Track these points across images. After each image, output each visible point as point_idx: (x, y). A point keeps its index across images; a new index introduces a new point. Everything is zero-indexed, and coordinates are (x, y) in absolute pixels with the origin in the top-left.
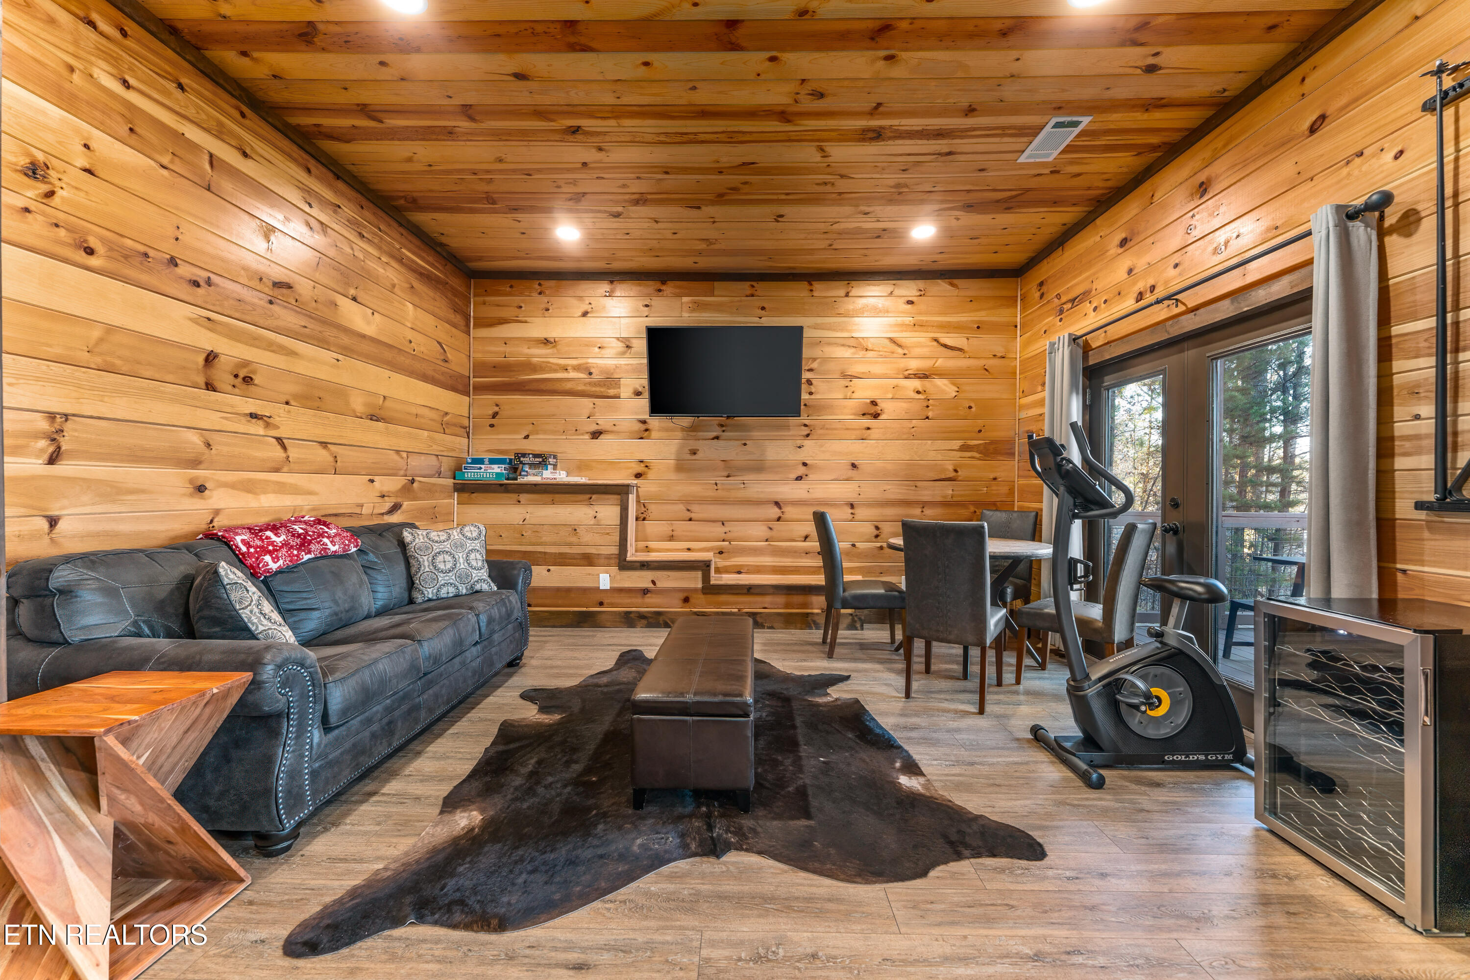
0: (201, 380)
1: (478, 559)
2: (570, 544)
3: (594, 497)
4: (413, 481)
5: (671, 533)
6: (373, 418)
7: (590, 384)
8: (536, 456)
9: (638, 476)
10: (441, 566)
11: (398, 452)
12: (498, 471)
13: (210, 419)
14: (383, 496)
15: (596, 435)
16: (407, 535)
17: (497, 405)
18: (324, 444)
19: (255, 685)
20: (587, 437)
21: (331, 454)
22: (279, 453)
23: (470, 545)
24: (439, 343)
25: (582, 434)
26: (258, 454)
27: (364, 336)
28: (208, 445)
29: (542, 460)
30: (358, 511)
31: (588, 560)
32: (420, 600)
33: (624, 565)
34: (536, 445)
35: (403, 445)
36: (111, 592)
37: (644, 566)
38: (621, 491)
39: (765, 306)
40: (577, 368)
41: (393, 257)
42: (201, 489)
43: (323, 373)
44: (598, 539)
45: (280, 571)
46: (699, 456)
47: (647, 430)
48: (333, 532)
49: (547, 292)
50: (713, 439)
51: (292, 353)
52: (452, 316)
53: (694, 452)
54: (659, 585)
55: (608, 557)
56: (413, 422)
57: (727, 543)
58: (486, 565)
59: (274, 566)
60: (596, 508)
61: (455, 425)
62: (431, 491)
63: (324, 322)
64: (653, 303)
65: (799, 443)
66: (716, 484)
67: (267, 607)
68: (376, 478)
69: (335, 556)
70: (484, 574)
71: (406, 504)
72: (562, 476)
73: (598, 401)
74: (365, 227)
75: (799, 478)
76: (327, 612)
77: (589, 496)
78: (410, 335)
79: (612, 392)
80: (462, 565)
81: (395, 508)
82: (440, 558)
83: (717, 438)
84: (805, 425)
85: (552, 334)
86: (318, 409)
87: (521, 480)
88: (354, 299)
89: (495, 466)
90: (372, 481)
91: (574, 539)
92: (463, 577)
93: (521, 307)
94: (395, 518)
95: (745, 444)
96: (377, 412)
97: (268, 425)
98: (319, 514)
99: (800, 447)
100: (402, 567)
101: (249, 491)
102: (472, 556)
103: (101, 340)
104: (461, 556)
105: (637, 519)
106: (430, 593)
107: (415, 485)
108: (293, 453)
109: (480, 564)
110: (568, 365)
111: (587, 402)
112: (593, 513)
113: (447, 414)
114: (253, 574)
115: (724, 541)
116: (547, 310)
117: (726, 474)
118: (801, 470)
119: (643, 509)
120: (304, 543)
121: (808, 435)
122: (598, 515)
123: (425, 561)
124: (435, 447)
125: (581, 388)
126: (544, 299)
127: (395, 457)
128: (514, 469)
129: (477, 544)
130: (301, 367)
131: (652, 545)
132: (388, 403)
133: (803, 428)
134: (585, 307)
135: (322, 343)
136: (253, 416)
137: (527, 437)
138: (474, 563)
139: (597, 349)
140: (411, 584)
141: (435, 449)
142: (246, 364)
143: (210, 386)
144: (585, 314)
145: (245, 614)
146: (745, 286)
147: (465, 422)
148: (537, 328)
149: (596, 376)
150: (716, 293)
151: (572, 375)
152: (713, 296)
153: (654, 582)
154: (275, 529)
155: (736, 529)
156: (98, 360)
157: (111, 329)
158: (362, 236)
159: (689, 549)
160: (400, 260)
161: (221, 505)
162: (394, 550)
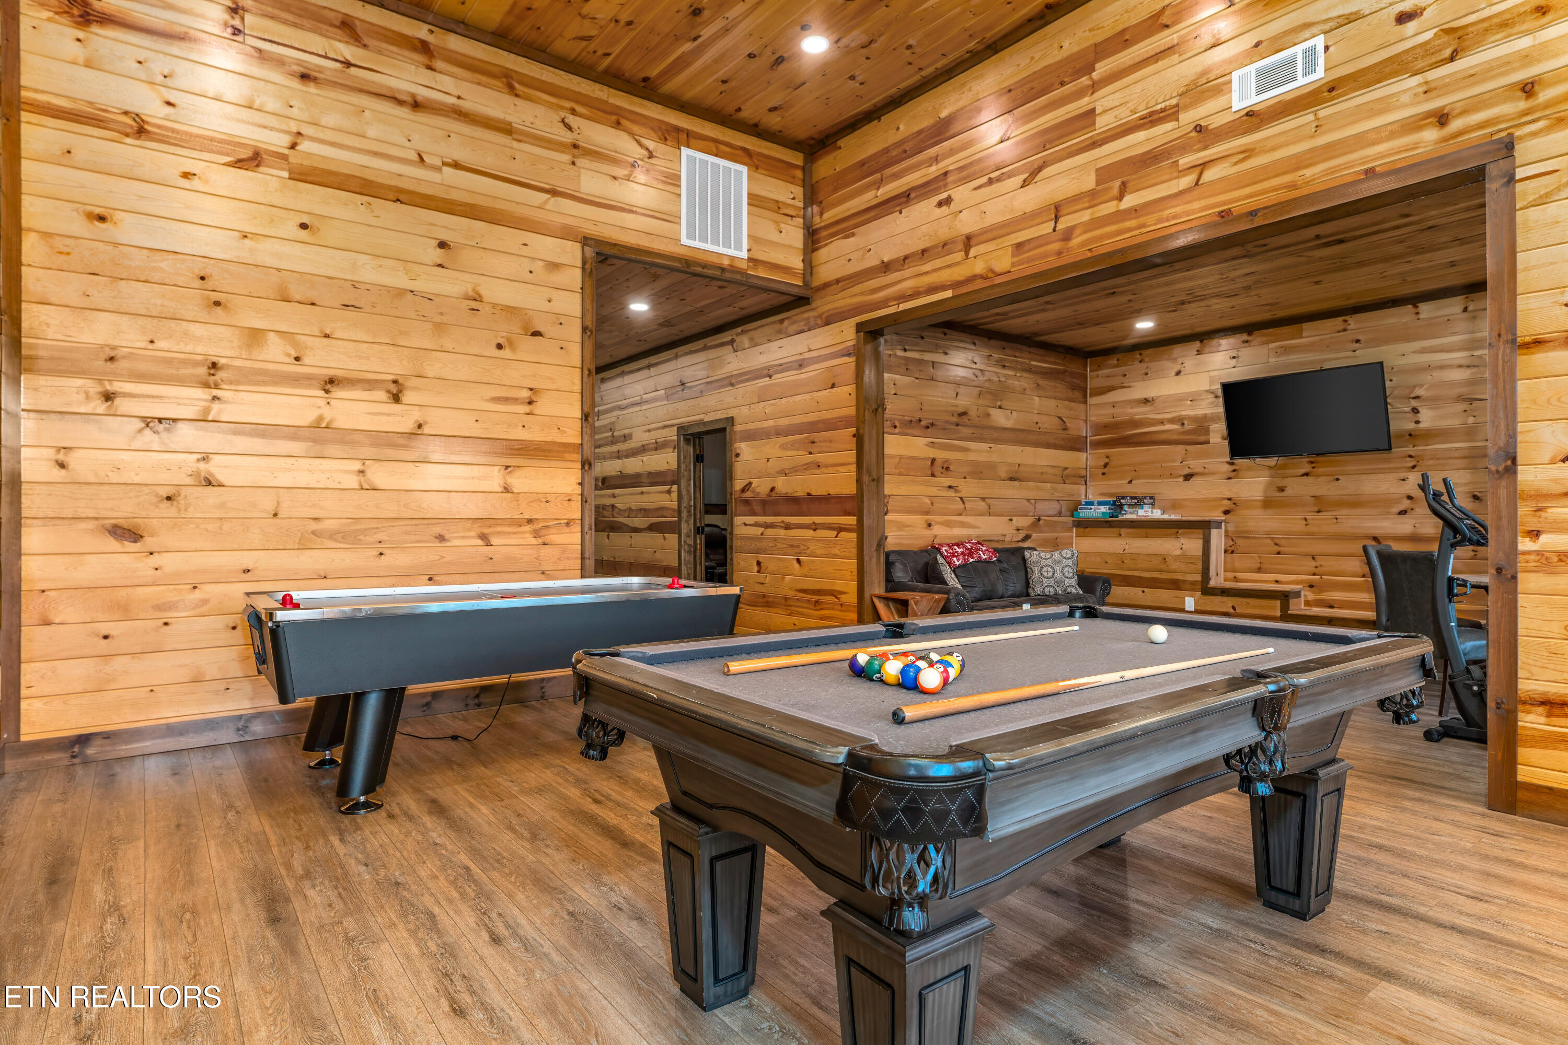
0: (929, 473)
1: (1069, 572)
2: (1161, 571)
3: (1180, 531)
4: (1039, 520)
5: (1258, 565)
6: (1012, 479)
7: (1183, 433)
8: (1132, 498)
9: (1226, 512)
10: (1045, 574)
11: (1028, 500)
12: (1104, 510)
13: (934, 491)
14: (1018, 530)
15: (1188, 477)
16: (1027, 554)
17: (1108, 457)
18: (983, 499)
19: (948, 600)
20: (1181, 479)
21: (987, 504)
22: (961, 506)
23: (1065, 562)
24: (1060, 418)
25: (1176, 477)
26: (952, 507)
27: (1005, 429)
28: (932, 504)
29: (1138, 502)
30: (1002, 538)
31: (1176, 585)
32: (1032, 595)
33: (1207, 591)
34: (1140, 488)
35: (1032, 495)
36: (904, 565)
37: (1224, 592)
38: (1204, 527)
39: (1359, 338)
40: (1172, 421)
41: (1024, 370)
42: (930, 525)
43: (982, 458)
44: (1183, 567)
45: (960, 566)
46: (1289, 492)
47: (1234, 471)
48: (984, 548)
49: (1146, 360)
50: (1303, 475)
51: (967, 450)
52: (1070, 394)
53: (1282, 489)
54: (1239, 611)
55: (1193, 583)
56: (1040, 477)
57: (1318, 577)
58: (1076, 577)
59: (957, 563)
60: (1183, 541)
61: (1074, 476)
62: (1052, 526)
63: (984, 427)
64: (1240, 354)
65: (1402, 475)
66: (1306, 519)
67: (953, 576)
68: (1014, 518)
69: (985, 561)
70: (1074, 582)
71: (1034, 535)
72: (1157, 514)
73: (1190, 448)
74: (1005, 360)
75: (1403, 512)
76: (981, 590)
77: (1175, 530)
78: (1036, 418)
79: (1202, 438)
80: (1058, 574)
81: (1027, 538)
82: (1045, 569)
83: (1306, 474)
84: (1410, 456)
85: (1150, 394)
86: (980, 478)
87: (1121, 518)
88: (1000, 407)
89: (1102, 507)
90: (1011, 520)
91: (1163, 567)
92: (1059, 582)
93: (1125, 375)
94: (1025, 545)
95: (1338, 480)
96: (1014, 475)
97: (956, 491)
98: (980, 540)
99: (1403, 480)
100: (1023, 573)
101: (948, 526)
102: (1066, 569)
103: (899, 463)
104: (1058, 569)
105: (1226, 551)
106: (1038, 590)
107: (1041, 522)
108: (968, 505)
109: (1071, 575)
110: (1164, 419)
111: (1180, 449)
112: (1180, 545)
113: (1066, 469)
114: (949, 563)
115: (1314, 574)
116: (1147, 374)
117: (1316, 509)
118: (1406, 504)
119: (1231, 543)
120: (971, 554)
121: (1414, 467)
122: (1184, 547)
123: (1036, 570)
124: (1056, 494)
125: (1175, 437)
126: (1144, 365)
127: (1027, 503)
128: (1117, 506)
129: (1070, 562)
130: (972, 457)
131: (1240, 575)
132: (1022, 469)
133: (1408, 459)
134: (1177, 367)
135: (981, 440)
136: (950, 487)
137: (1130, 482)
138: (1067, 574)
139: (1189, 402)
140: (1027, 584)
141: (1057, 495)
142: (947, 461)
143: (933, 475)
144: (1178, 373)
145: (945, 576)
146: (1338, 322)
147: (1083, 473)
148: (1140, 390)
149: (1188, 426)
150: (1304, 334)
151: (1168, 427)
152: (1301, 337)
153: (1234, 608)
154: (958, 545)
155: (1330, 564)
156: (897, 471)
157: (901, 457)
158: (1004, 366)
159: (1277, 582)
160: (1030, 370)
161: (937, 533)
162: (1018, 562)
